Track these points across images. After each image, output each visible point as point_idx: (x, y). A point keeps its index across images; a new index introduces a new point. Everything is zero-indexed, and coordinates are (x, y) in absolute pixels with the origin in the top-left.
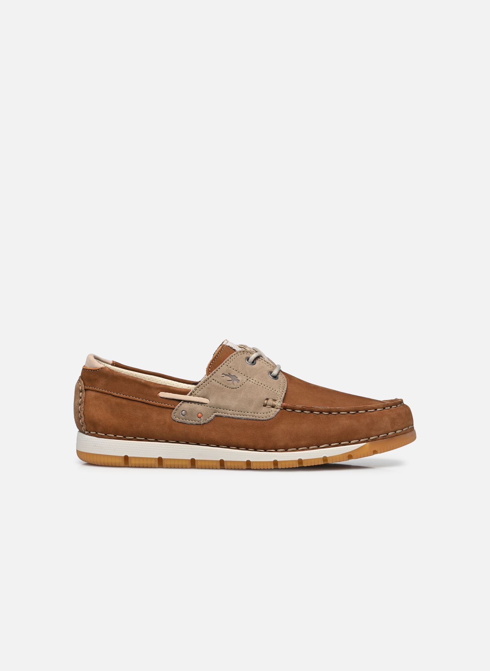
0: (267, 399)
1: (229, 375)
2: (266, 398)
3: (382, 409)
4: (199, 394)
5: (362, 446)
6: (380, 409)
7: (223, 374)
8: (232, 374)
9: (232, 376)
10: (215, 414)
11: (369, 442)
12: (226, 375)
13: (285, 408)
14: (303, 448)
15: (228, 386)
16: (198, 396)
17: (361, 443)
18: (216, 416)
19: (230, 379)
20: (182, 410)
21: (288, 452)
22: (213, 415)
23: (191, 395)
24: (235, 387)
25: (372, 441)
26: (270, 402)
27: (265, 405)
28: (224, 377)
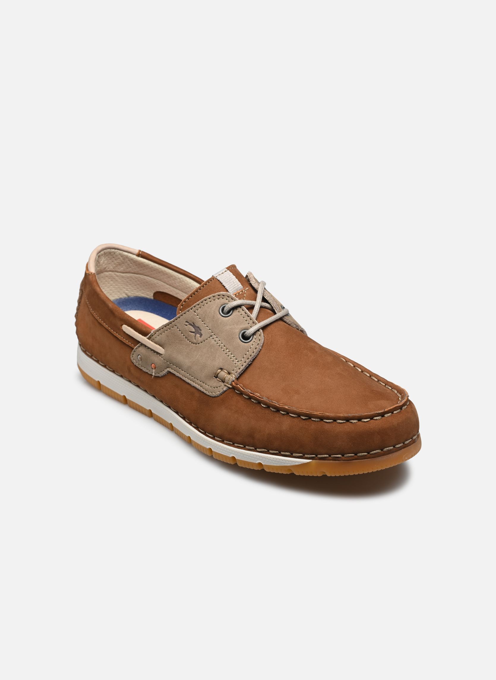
0: (222, 369)
1: (193, 325)
2: (219, 368)
3: (344, 421)
4: (157, 339)
5: (305, 462)
6: (342, 421)
7: (187, 322)
8: (197, 325)
9: (196, 327)
10: (168, 369)
11: (316, 459)
12: (190, 324)
13: (234, 388)
14: (239, 445)
15: (189, 338)
16: (156, 343)
17: (305, 459)
18: (169, 372)
19: (193, 330)
20: (139, 354)
21: (223, 443)
22: (166, 371)
23: (149, 339)
24: (195, 341)
25: (319, 460)
26: (223, 374)
27: (216, 377)
28: (186, 325)
